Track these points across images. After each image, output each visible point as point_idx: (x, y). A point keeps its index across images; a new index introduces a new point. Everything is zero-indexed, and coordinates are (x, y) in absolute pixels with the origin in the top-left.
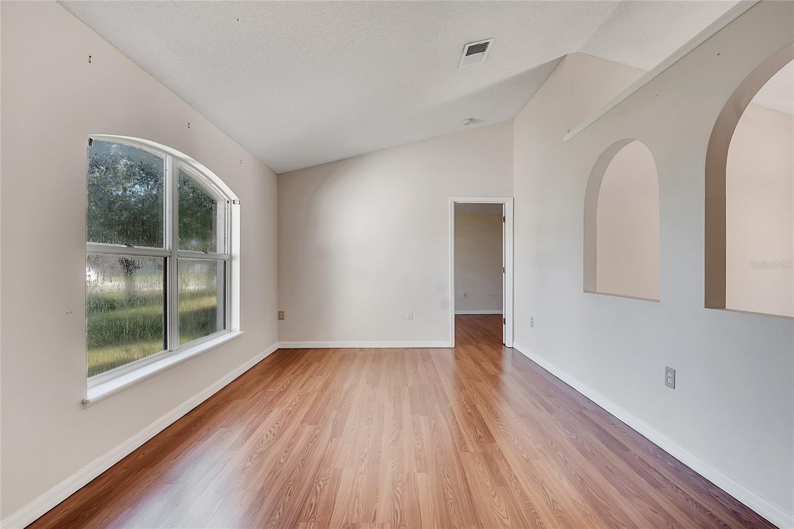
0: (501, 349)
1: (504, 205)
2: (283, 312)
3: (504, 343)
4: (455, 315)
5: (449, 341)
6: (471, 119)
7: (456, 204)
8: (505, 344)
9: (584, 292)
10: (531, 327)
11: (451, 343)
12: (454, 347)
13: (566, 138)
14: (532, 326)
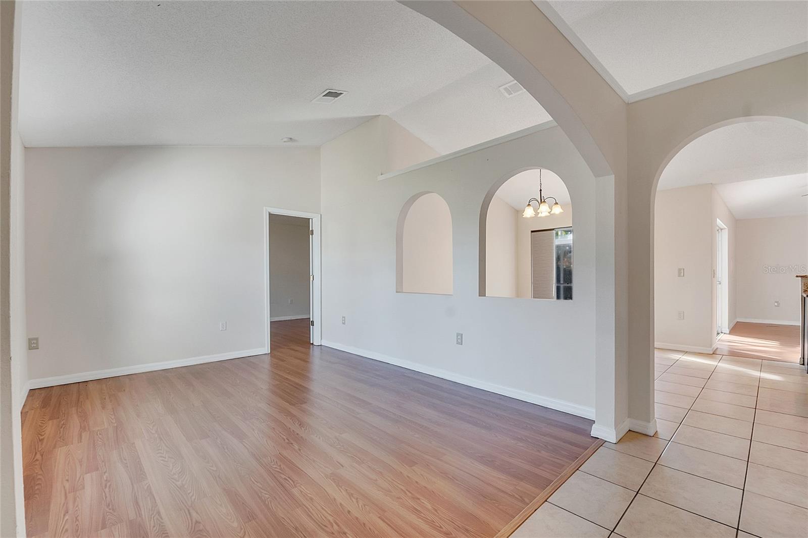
0: (309, 348)
1: (311, 220)
2: (37, 339)
3: (311, 342)
4: (271, 322)
5: (264, 348)
6: (291, 139)
7: (271, 216)
8: (313, 344)
9: (397, 292)
10: (343, 325)
11: (266, 349)
12: (269, 352)
13: (380, 178)
14: (344, 323)
